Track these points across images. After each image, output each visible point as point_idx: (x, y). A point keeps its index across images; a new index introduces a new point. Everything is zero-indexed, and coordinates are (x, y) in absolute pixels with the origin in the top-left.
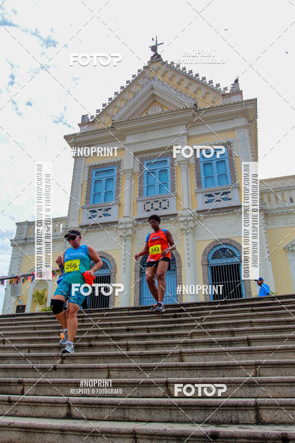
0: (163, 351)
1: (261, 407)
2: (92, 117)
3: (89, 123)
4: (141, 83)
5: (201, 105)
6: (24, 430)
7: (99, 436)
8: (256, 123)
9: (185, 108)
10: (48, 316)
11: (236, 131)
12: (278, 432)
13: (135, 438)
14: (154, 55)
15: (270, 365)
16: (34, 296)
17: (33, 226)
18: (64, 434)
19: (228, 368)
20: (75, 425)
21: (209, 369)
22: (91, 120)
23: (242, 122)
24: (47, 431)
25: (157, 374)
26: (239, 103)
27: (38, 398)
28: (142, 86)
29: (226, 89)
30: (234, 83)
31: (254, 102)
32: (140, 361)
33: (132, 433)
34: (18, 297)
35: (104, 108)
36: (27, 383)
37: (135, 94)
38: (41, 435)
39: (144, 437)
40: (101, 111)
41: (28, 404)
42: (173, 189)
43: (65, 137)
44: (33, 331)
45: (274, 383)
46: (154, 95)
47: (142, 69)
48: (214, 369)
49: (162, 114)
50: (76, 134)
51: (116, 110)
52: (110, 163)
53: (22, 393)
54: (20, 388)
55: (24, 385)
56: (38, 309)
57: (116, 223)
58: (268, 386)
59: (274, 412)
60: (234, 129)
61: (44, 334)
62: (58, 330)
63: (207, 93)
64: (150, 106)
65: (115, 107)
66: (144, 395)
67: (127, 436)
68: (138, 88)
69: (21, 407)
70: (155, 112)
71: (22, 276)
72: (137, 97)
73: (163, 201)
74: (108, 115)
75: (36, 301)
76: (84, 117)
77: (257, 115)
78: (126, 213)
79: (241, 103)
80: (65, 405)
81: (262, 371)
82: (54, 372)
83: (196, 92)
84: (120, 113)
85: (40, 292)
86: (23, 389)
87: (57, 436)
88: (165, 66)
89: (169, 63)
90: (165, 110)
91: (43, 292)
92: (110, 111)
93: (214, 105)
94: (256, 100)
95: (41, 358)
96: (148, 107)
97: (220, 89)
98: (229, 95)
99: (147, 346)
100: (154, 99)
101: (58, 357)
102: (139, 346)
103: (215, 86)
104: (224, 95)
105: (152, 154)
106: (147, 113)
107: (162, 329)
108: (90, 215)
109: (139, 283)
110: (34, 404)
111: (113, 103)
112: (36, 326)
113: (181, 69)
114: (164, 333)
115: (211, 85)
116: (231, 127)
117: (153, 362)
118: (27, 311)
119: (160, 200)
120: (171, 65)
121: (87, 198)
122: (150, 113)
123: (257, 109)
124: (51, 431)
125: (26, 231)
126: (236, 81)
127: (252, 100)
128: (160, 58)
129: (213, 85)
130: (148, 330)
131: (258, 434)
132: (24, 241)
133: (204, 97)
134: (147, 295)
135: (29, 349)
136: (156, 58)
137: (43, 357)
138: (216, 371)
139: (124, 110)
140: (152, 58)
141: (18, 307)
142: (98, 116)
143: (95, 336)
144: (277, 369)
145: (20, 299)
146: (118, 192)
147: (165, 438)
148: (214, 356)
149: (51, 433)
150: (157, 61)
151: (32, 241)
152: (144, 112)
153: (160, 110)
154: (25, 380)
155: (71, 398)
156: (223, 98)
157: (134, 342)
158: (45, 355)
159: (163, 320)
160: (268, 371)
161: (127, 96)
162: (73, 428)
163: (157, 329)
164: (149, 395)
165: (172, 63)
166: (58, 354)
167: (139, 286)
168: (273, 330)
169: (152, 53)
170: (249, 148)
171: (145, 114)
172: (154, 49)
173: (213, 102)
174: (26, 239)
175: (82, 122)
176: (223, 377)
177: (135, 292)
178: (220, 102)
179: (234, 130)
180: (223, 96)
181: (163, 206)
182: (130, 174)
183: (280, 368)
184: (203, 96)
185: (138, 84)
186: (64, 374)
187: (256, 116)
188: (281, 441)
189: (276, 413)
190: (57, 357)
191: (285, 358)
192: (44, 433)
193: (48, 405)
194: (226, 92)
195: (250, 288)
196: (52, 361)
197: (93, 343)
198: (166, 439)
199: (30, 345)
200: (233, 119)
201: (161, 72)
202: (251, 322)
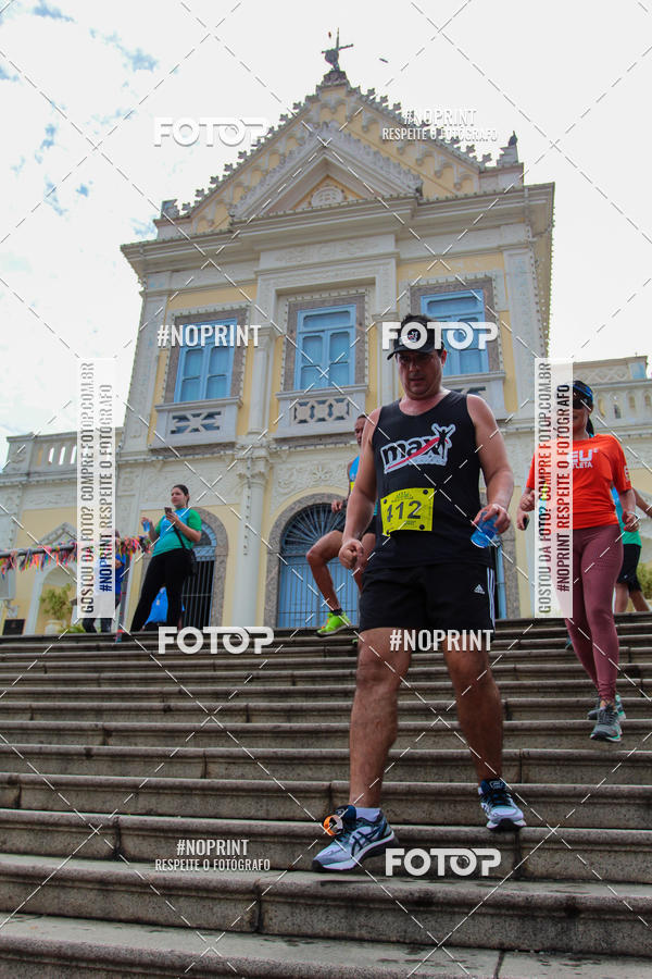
0: (324, 724)
1: (525, 845)
2: (185, 207)
3: (178, 219)
4: (299, 135)
5: (432, 192)
6: (21, 881)
7: (181, 896)
8: (550, 238)
9: (395, 195)
10: (74, 644)
11: (505, 254)
12: (558, 894)
13: (260, 902)
14: (331, 72)
15: (550, 760)
16: (43, 600)
17: (45, 446)
18: (107, 890)
19: (461, 763)
20: (130, 872)
21: (421, 766)
22: (182, 213)
23: (519, 234)
24: (70, 884)
25: (309, 773)
26: (513, 190)
27: (51, 816)
28: (301, 142)
29: (487, 158)
30: (507, 145)
31: (548, 190)
32: (273, 744)
33: (252, 892)
34: (9, 601)
35: (213, 186)
36: (26, 783)
37: (283, 159)
38: (57, 891)
39: (277, 899)
40: (206, 192)
41: (30, 827)
42: (361, 376)
43: (124, 248)
44: (42, 675)
45: (557, 796)
46: (326, 163)
47: (303, 101)
48: (432, 766)
49: (343, 207)
50: (148, 243)
51: (239, 192)
52: (224, 312)
53: (17, 805)
54: (11, 794)
55: (21, 789)
56: (53, 628)
57: (231, 445)
58: (544, 802)
59: (552, 856)
60: (500, 250)
61: (66, 682)
62: (96, 675)
63: (446, 166)
64: (316, 188)
65: (239, 185)
66: (279, 814)
67: (240, 897)
68: (293, 146)
69: (14, 833)
70: (328, 202)
71: (21, 554)
72: (288, 166)
73: (338, 401)
74: (221, 202)
75: (47, 612)
76: (168, 205)
77: (552, 221)
78: (253, 424)
79: (519, 192)
80: (109, 832)
81: (534, 772)
82: (87, 763)
83: (420, 162)
84: (251, 200)
85: (58, 592)
86: (19, 797)
87: (92, 895)
88: (353, 99)
89: (364, 92)
90: (351, 198)
91: (65, 592)
92: (227, 195)
93: (460, 194)
94: (552, 186)
95: (58, 732)
96: (313, 190)
97: (475, 157)
98: (494, 172)
99: (290, 714)
100: (326, 172)
101: (95, 730)
102: (272, 713)
103: (463, 150)
104: (483, 173)
105: (317, 296)
106: (310, 203)
107: (325, 679)
108: (174, 425)
109: (275, 581)
110: (43, 828)
111: (234, 175)
112: (47, 664)
113: (391, 108)
114: (327, 687)
115: (455, 146)
116: (495, 245)
117: (303, 747)
118: (28, 631)
119: (331, 400)
120: (368, 96)
121: (169, 388)
122: (316, 203)
123: (553, 208)
124: (77, 884)
125: (28, 456)
126: (513, 141)
127: (543, 187)
128: (345, 78)
129: (459, 148)
130: (294, 680)
131: (517, 899)
132: (26, 478)
133: (438, 174)
134: (293, 607)
135: (33, 712)
136: (336, 78)
137: (64, 729)
138: (435, 771)
139: (259, 192)
140: (327, 77)
141: (8, 623)
142: (199, 205)
143: (177, 688)
144: (564, 769)
145: (12, 606)
146: (237, 377)
147: (323, 902)
148: (433, 739)
149: (79, 888)
150: (337, 85)
151: (43, 478)
152: (301, 201)
153: (339, 198)
154: (24, 776)
155: (122, 817)
156: (480, 178)
157: (263, 704)
158: (68, 727)
159: (327, 659)
160: (545, 772)
161: (266, 162)
162: (126, 877)
163: (313, 679)
164: (290, 815)
165: (372, 92)
166: (97, 726)
167: (275, 586)
168: (562, 690)
169: (329, 67)
170: (532, 292)
171: (304, 206)
172: (332, 56)
173: (458, 186)
174: (28, 474)
175: (163, 216)
176: (451, 781)
177: (268, 599)
178: (472, 187)
179: (501, 252)
180: (481, 172)
181: (336, 413)
182: (267, 338)
183: (571, 768)
184: (436, 173)
185: (291, 137)
186: (110, 767)
187: (551, 224)
188: (563, 914)
189: (557, 857)
190: (93, 730)
191: (583, 748)
192: (64, 887)
193: (74, 830)
194: (488, 165)
195: (517, 600)
196: (83, 740)
197: (173, 703)
198: (323, 906)
199: (35, 704)
200: (499, 227)
201: (345, 111)
202: (515, 670)
